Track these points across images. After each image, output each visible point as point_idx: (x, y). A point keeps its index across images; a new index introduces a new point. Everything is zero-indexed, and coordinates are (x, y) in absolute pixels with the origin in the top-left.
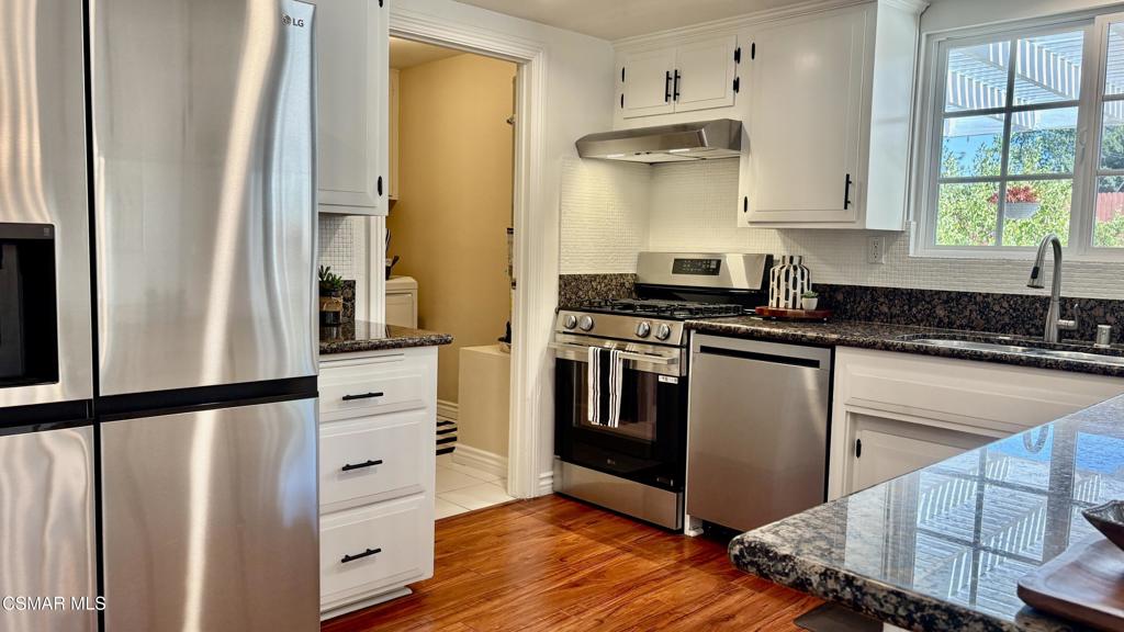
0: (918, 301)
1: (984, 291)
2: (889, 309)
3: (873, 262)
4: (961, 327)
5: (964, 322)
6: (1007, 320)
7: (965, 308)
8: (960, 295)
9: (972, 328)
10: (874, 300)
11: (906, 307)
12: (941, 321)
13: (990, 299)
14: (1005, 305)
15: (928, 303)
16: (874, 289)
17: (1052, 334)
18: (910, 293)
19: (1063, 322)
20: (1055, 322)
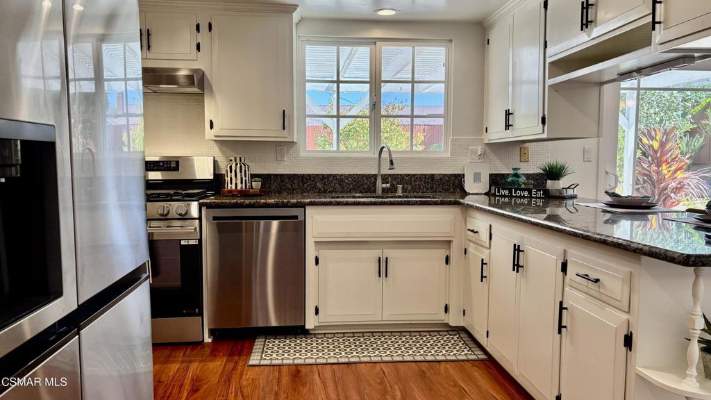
0: (307, 180)
1: (340, 173)
2: (291, 185)
3: (279, 160)
4: (331, 192)
5: (332, 189)
6: (351, 186)
7: (332, 182)
8: (329, 176)
9: (336, 192)
10: (282, 181)
11: (301, 184)
12: (320, 190)
13: (343, 177)
14: (350, 179)
15: (313, 181)
16: (282, 175)
17: (379, 191)
18: (303, 176)
19: (384, 185)
20: (380, 185)
